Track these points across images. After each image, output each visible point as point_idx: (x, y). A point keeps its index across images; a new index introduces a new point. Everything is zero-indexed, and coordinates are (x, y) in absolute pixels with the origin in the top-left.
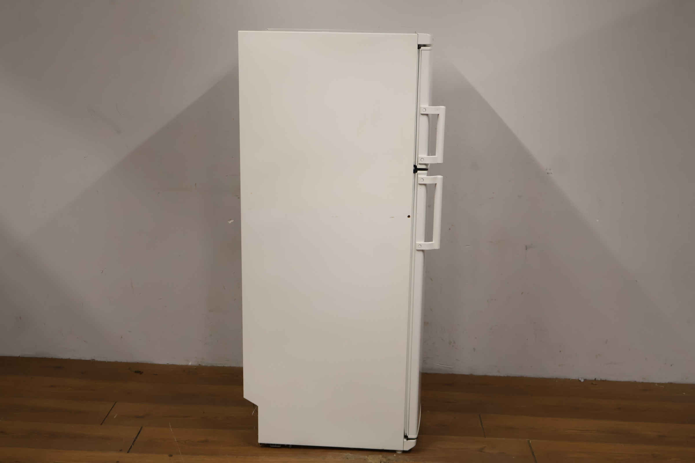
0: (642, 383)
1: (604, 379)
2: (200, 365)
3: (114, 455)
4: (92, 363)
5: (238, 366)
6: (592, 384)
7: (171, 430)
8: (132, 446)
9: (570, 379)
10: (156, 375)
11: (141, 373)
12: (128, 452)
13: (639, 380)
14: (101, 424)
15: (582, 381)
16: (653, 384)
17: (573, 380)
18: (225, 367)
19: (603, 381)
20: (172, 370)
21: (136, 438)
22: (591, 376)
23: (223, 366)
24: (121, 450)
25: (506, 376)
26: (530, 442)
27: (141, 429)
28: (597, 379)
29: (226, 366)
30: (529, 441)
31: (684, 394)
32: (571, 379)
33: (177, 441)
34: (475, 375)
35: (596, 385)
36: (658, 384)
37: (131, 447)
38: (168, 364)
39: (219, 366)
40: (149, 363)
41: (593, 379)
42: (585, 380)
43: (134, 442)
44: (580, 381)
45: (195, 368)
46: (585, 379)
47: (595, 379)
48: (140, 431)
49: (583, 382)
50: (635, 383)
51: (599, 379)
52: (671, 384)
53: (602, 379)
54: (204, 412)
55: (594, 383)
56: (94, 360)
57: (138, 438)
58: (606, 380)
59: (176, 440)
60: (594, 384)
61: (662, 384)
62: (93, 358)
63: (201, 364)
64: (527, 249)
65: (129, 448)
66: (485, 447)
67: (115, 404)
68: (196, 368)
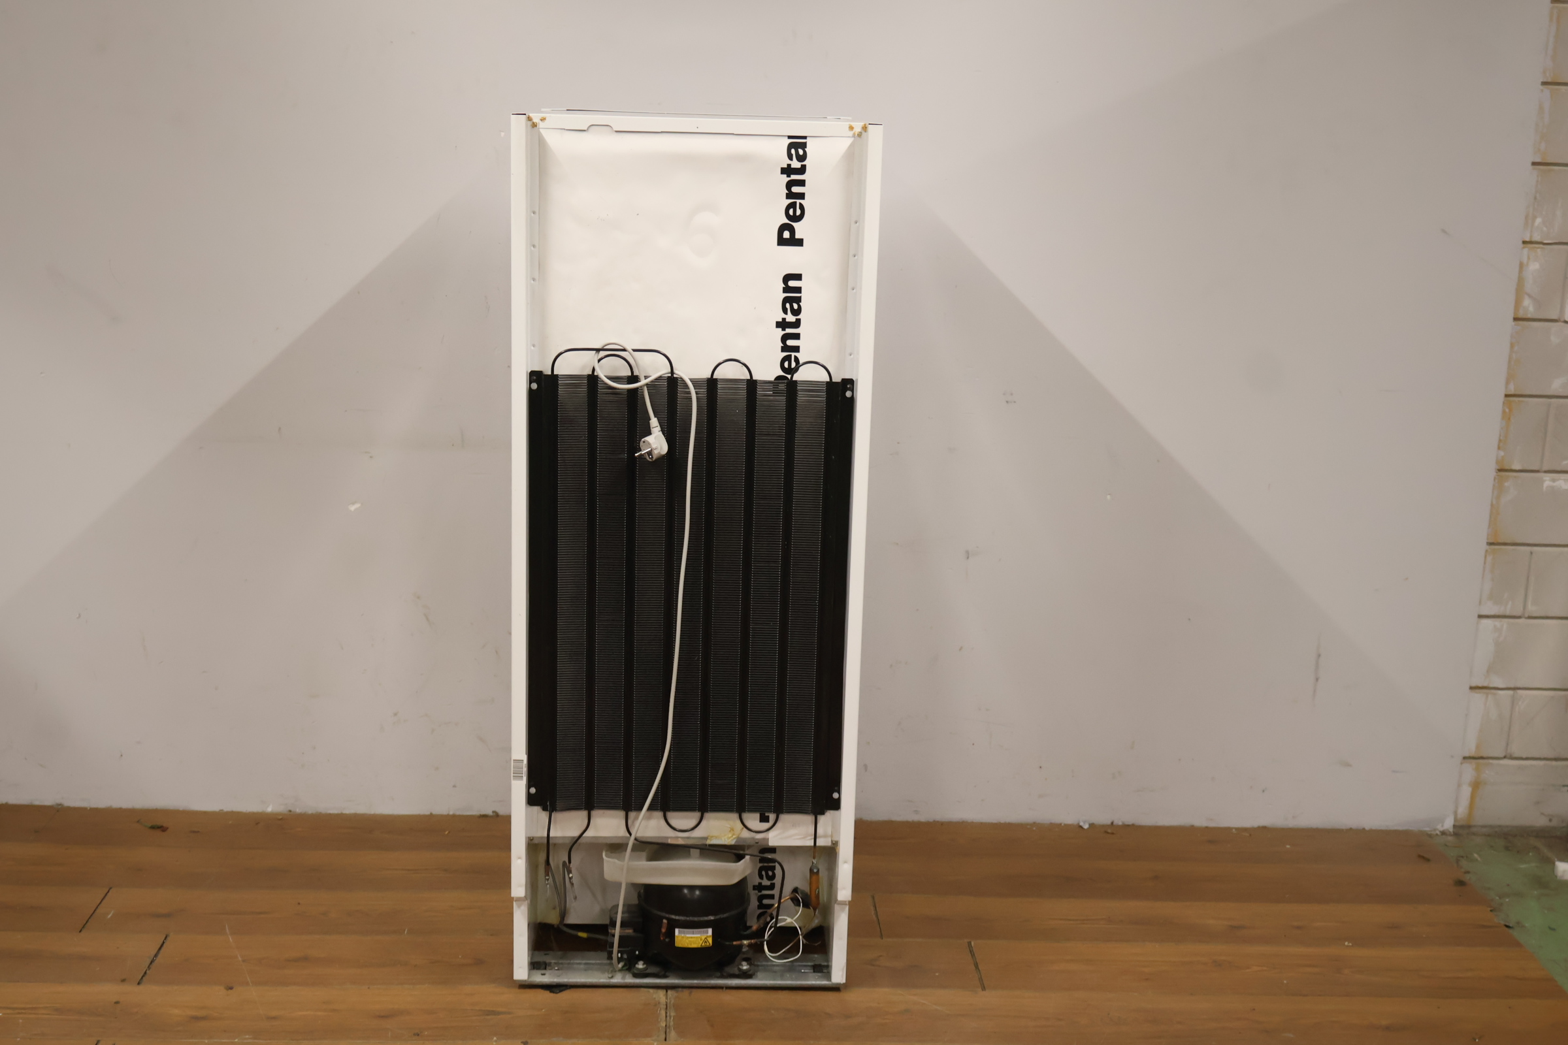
0: (1207, 827)
1: (1130, 823)
2: (290, 811)
3: (107, 991)
4: (58, 811)
5: (372, 813)
6: (1106, 832)
7: (230, 939)
8: (148, 972)
9: (1061, 824)
10: (198, 832)
11: (162, 829)
12: (139, 984)
13: (1200, 822)
14: (80, 931)
15: (1086, 826)
16: (1228, 830)
17: (1066, 825)
18: (346, 814)
19: (1128, 826)
20: (230, 822)
21: (156, 956)
22: (1103, 818)
23: (340, 812)
24: (123, 981)
25: (931, 820)
26: (973, 943)
27: (166, 938)
28: (1114, 824)
29: (347, 812)
30: (969, 943)
31: (1288, 846)
32: (1063, 825)
33: (244, 961)
34: (867, 821)
35: (1113, 834)
36: (1237, 829)
37: (145, 973)
38: (222, 810)
39: (331, 812)
40: (181, 809)
41: (1109, 822)
42: (1092, 825)
43: (151, 963)
44: (1081, 827)
45: (281, 817)
46: (1091, 822)
47: (1112, 823)
48: (164, 942)
49: (1088, 829)
50: (1192, 830)
51: (1120, 823)
52: (1264, 829)
53: (1126, 823)
54: (299, 904)
55: (1109, 831)
56: (60, 805)
57: (160, 956)
58: (1133, 825)
59: (240, 959)
60: (1108, 833)
61: (1245, 830)
62: (58, 801)
63: (292, 809)
64: (968, 558)
65: (142, 975)
66: (881, 956)
67: (108, 892)
68: (281, 819)
